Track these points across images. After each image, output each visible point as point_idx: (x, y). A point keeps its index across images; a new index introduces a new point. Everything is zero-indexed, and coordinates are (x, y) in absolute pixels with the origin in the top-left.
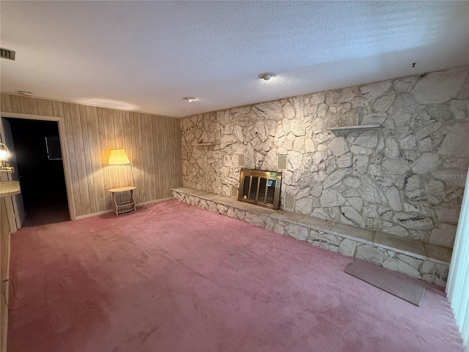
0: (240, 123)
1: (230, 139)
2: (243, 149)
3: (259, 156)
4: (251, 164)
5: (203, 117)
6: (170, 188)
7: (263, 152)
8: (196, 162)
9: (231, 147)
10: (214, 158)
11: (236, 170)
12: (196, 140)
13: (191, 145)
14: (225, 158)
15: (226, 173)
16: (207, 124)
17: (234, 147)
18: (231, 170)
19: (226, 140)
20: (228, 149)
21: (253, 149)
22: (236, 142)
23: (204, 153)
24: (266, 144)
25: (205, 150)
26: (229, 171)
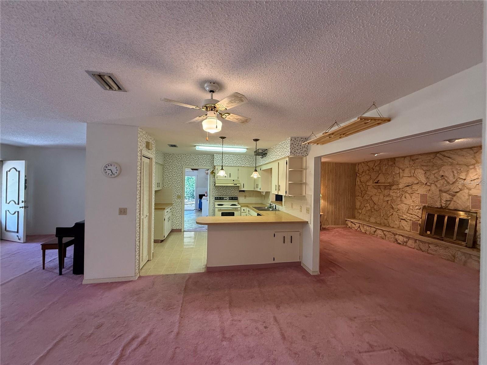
0: (423, 167)
1: (410, 180)
2: (426, 189)
3: (446, 196)
4: (436, 203)
5: (380, 162)
6: (345, 218)
7: (450, 192)
8: (371, 198)
9: (411, 188)
10: (391, 196)
11: (417, 207)
12: (371, 181)
13: (366, 185)
14: (404, 196)
15: (405, 210)
16: (385, 168)
17: (415, 187)
18: (411, 207)
19: (405, 181)
20: (408, 188)
21: (438, 190)
22: (417, 183)
23: (380, 191)
24: (455, 186)
25: (381, 189)
26: (408, 208)
